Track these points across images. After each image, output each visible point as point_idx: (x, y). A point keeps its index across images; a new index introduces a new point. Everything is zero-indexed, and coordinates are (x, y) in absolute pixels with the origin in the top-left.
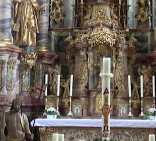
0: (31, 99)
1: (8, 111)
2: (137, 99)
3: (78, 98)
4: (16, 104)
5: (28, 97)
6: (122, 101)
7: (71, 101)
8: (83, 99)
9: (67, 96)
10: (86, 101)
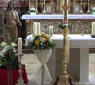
0: (20, 3)
1: (6, 9)
2: (85, 2)
3: (49, 2)
5: (18, 1)
6: (76, 4)
7: (45, 4)
8: (52, 3)
9: (42, 1)
10: (54, 3)
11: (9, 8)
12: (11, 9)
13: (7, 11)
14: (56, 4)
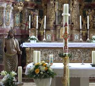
1: (6, 37)
2: (85, 30)
3: (49, 30)
4: (11, 33)
5: (19, 29)
7: (45, 32)
8: (52, 31)
9: (42, 29)
10: (54, 31)
11: (10, 37)
12: (11, 37)
13: (8, 39)
14: (56, 32)
